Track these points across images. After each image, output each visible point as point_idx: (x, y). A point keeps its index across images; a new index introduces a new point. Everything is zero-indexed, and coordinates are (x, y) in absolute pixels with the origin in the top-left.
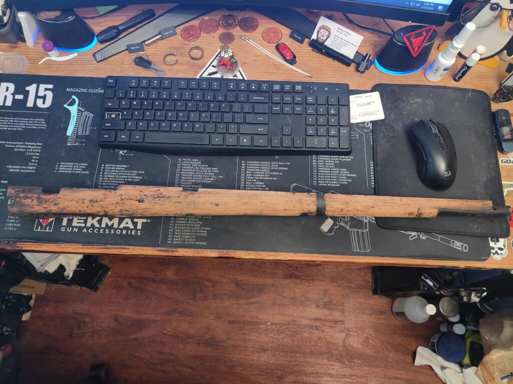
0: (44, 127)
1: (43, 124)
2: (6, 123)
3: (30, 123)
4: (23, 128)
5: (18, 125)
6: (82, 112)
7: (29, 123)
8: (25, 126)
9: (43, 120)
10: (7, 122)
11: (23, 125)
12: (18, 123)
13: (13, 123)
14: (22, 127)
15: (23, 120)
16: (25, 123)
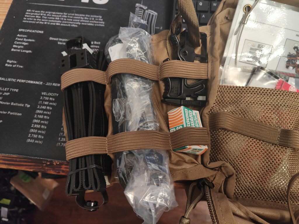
0: (102, 24)
1: (100, 21)
2: (58, 19)
3: (86, 20)
4: (78, 25)
5: (72, 21)
6: (145, 10)
7: (84, 19)
8: (80, 22)
9: (101, 17)
10: (60, 18)
11: (77, 22)
12: (73, 19)
13: (67, 18)
14: (77, 23)
15: (78, 16)
16: (80, 19)
